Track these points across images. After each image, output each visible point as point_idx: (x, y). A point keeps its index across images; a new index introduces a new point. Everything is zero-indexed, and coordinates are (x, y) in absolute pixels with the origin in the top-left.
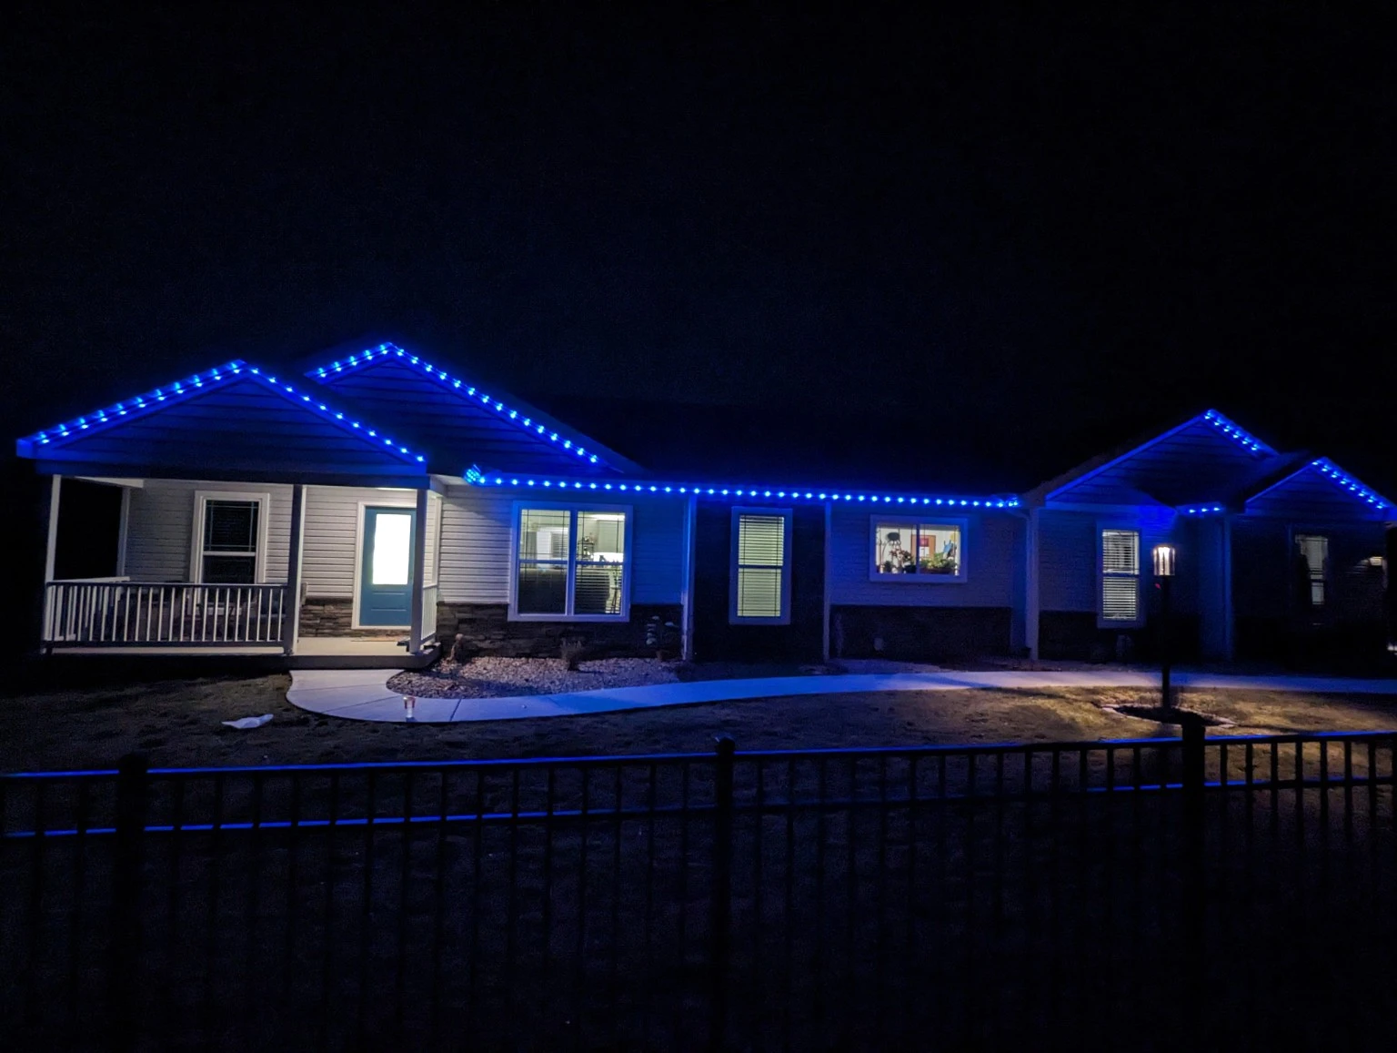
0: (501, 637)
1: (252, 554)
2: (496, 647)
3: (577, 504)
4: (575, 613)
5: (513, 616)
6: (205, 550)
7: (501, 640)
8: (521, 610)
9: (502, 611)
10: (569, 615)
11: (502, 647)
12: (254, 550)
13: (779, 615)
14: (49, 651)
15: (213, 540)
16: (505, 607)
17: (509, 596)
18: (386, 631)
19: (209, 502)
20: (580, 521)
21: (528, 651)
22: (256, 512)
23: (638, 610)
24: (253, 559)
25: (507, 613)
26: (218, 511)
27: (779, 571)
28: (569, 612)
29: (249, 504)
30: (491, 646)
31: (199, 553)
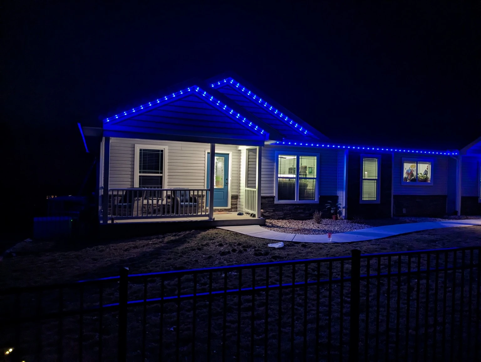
0: (272, 211)
1: (161, 175)
2: (271, 215)
3: (299, 152)
4: (299, 200)
5: (276, 202)
6: (139, 173)
7: (272, 212)
8: (280, 198)
9: (272, 199)
10: (296, 200)
11: (273, 215)
12: (162, 173)
13: (375, 200)
14: (113, 222)
15: (143, 168)
16: (273, 197)
17: (275, 193)
18: (218, 209)
19: (141, 150)
20: (300, 160)
21: (282, 217)
22: (162, 155)
23: (323, 198)
24: (162, 177)
25: (274, 200)
26: (145, 154)
27: (376, 181)
28: (297, 200)
29: (159, 151)
30: (269, 215)
31: (137, 174)
